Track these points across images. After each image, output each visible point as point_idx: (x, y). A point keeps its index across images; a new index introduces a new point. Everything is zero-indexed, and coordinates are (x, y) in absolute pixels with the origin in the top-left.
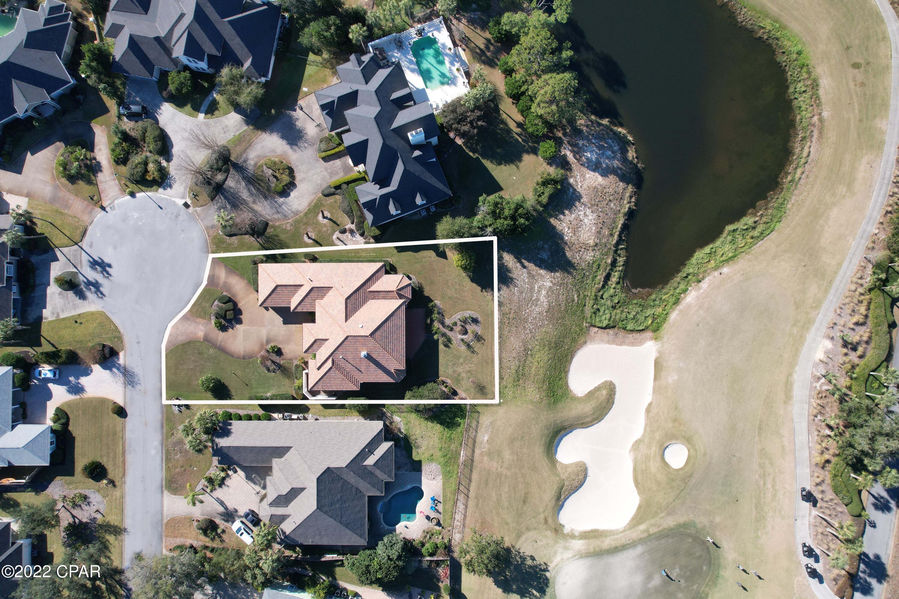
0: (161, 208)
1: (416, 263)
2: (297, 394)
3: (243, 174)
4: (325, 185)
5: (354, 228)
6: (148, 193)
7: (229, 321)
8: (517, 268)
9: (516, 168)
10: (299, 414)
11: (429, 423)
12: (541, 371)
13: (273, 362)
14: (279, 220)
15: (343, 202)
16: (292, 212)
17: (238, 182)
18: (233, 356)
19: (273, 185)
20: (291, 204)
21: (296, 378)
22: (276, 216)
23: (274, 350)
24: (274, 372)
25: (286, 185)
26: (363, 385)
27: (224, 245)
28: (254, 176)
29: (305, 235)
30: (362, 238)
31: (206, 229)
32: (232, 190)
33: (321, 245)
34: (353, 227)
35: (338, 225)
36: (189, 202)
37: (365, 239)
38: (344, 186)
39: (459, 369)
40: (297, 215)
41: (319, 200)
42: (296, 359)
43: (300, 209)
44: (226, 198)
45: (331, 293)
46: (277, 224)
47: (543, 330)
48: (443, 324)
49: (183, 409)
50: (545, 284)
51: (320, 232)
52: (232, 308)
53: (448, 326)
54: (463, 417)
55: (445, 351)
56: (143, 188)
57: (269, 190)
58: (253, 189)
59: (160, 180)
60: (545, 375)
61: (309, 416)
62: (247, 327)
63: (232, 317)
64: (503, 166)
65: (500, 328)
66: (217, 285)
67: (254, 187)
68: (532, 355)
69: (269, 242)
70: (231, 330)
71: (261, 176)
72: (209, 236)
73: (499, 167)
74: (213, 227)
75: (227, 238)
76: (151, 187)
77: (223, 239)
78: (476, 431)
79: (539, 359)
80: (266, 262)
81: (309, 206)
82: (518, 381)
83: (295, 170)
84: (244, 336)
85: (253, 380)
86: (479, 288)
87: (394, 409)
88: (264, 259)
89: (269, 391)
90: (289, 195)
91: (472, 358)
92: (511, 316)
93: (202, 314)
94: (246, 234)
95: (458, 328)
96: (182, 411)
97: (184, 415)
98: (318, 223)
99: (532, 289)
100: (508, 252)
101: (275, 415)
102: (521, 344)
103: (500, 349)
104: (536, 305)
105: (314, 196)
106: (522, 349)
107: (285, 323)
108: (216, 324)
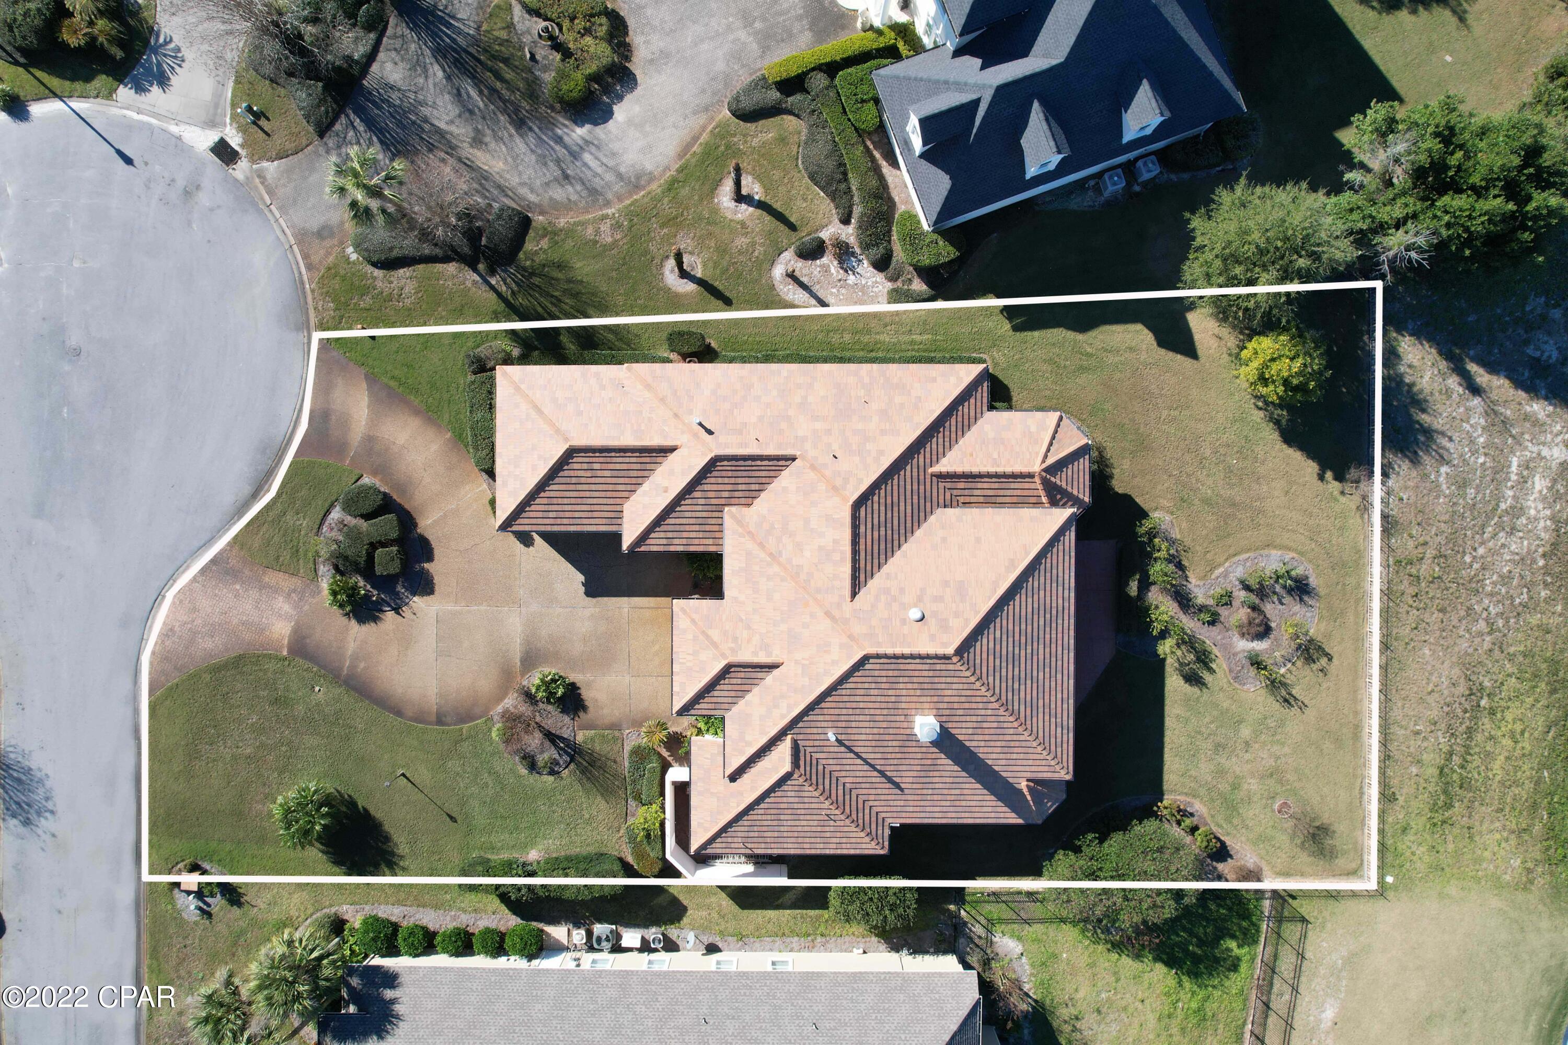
0: (128, 161)
1: (1082, 369)
2: (640, 855)
3: (434, 35)
4: (743, 79)
5: (852, 240)
6: (79, 105)
7: (385, 583)
8: (1448, 393)
9: (1454, 20)
10: (646, 926)
11: (1126, 962)
12: (1527, 769)
13: (552, 737)
14: (569, 206)
15: (811, 140)
16: (620, 176)
17: (417, 65)
18: (398, 713)
19: (548, 77)
20: (615, 146)
21: (638, 797)
22: (558, 193)
23: (551, 694)
24: (552, 772)
25: (594, 78)
26: (901, 835)
27: (367, 301)
28: (476, 42)
29: (671, 263)
30: (880, 277)
31: (300, 243)
32: (395, 97)
33: (728, 303)
34: (849, 233)
35: (792, 227)
36: (235, 141)
37: (893, 279)
38: (819, 81)
39: (1235, 765)
40: (637, 187)
41: (722, 132)
42: (637, 724)
43: (649, 167)
44: (371, 124)
45: (786, 479)
46: (562, 222)
47: (1535, 619)
48: (1183, 600)
49: (217, 902)
50: (1545, 452)
51: (722, 250)
52: (394, 535)
53: (1202, 609)
54: (1249, 937)
55: (1187, 700)
56: (54, 82)
57: (532, 91)
58: (473, 93)
59: (119, 54)
60: (1537, 783)
61: (685, 934)
62: (450, 607)
63: (395, 568)
64: (1403, 15)
65: (1387, 615)
66: (341, 448)
67: (478, 82)
68: (1492, 712)
69: (533, 287)
70: (390, 615)
71: (503, 42)
72: (309, 267)
73: (1388, 20)
74: (323, 233)
75: (378, 273)
76: (88, 79)
77: (364, 276)
78: (1295, 990)
79: (1518, 727)
80: (524, 359)
81: (681, 156)
82: (1449, 806)
83: (631, 22)
84: (439, 638)
85: (475, 803)
86: (1312, 467)
87: (994, 910)
88: (516, 352)
89: (530, 843)
90: (606, 115)
91: (1281, 723)
92: (1424, 569)
93: (286, 556)
94: (446, 259)
95: (1239, 614)
96: (214, 910)
97: (221, 927)
98: (715, 218)
99: (1499, 471)
100: (1417, 334)
101: (558, 932)
102: (1456, 672)
103: (1384, 690)
104: (1513, 530)
105: (702, 119)
106: (1462, 689)
107: (594, 589)
108: (334, 593)
